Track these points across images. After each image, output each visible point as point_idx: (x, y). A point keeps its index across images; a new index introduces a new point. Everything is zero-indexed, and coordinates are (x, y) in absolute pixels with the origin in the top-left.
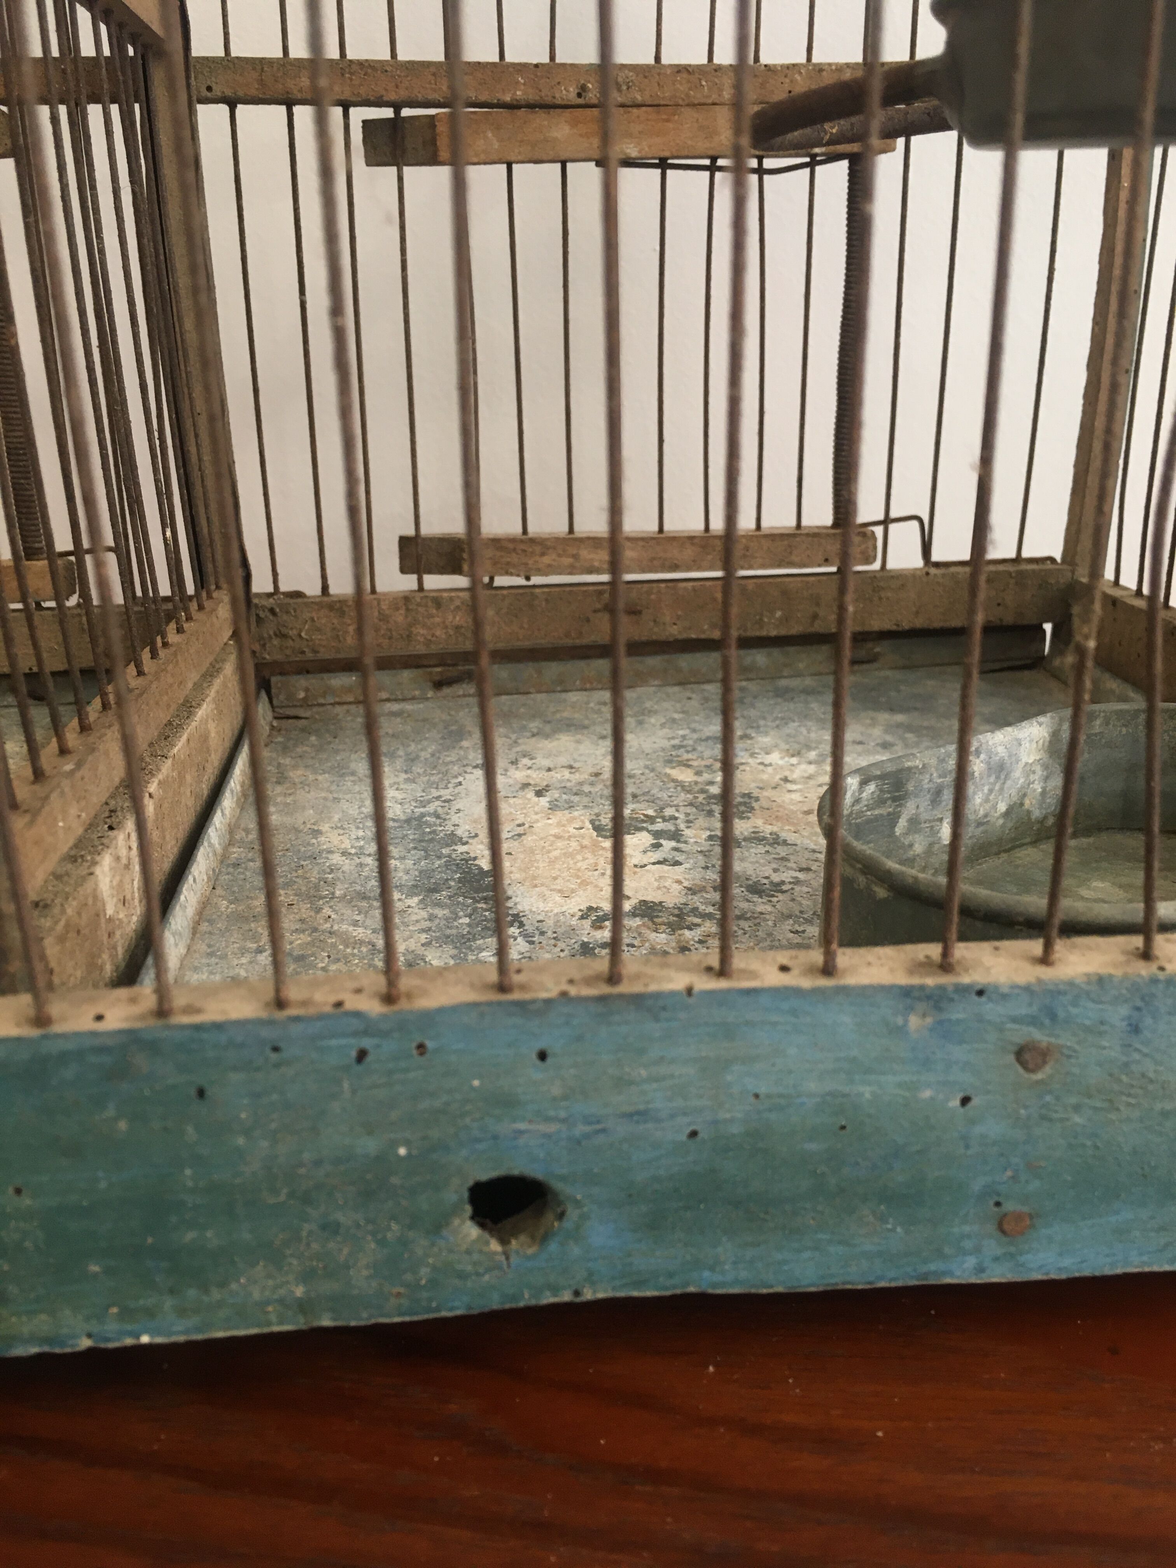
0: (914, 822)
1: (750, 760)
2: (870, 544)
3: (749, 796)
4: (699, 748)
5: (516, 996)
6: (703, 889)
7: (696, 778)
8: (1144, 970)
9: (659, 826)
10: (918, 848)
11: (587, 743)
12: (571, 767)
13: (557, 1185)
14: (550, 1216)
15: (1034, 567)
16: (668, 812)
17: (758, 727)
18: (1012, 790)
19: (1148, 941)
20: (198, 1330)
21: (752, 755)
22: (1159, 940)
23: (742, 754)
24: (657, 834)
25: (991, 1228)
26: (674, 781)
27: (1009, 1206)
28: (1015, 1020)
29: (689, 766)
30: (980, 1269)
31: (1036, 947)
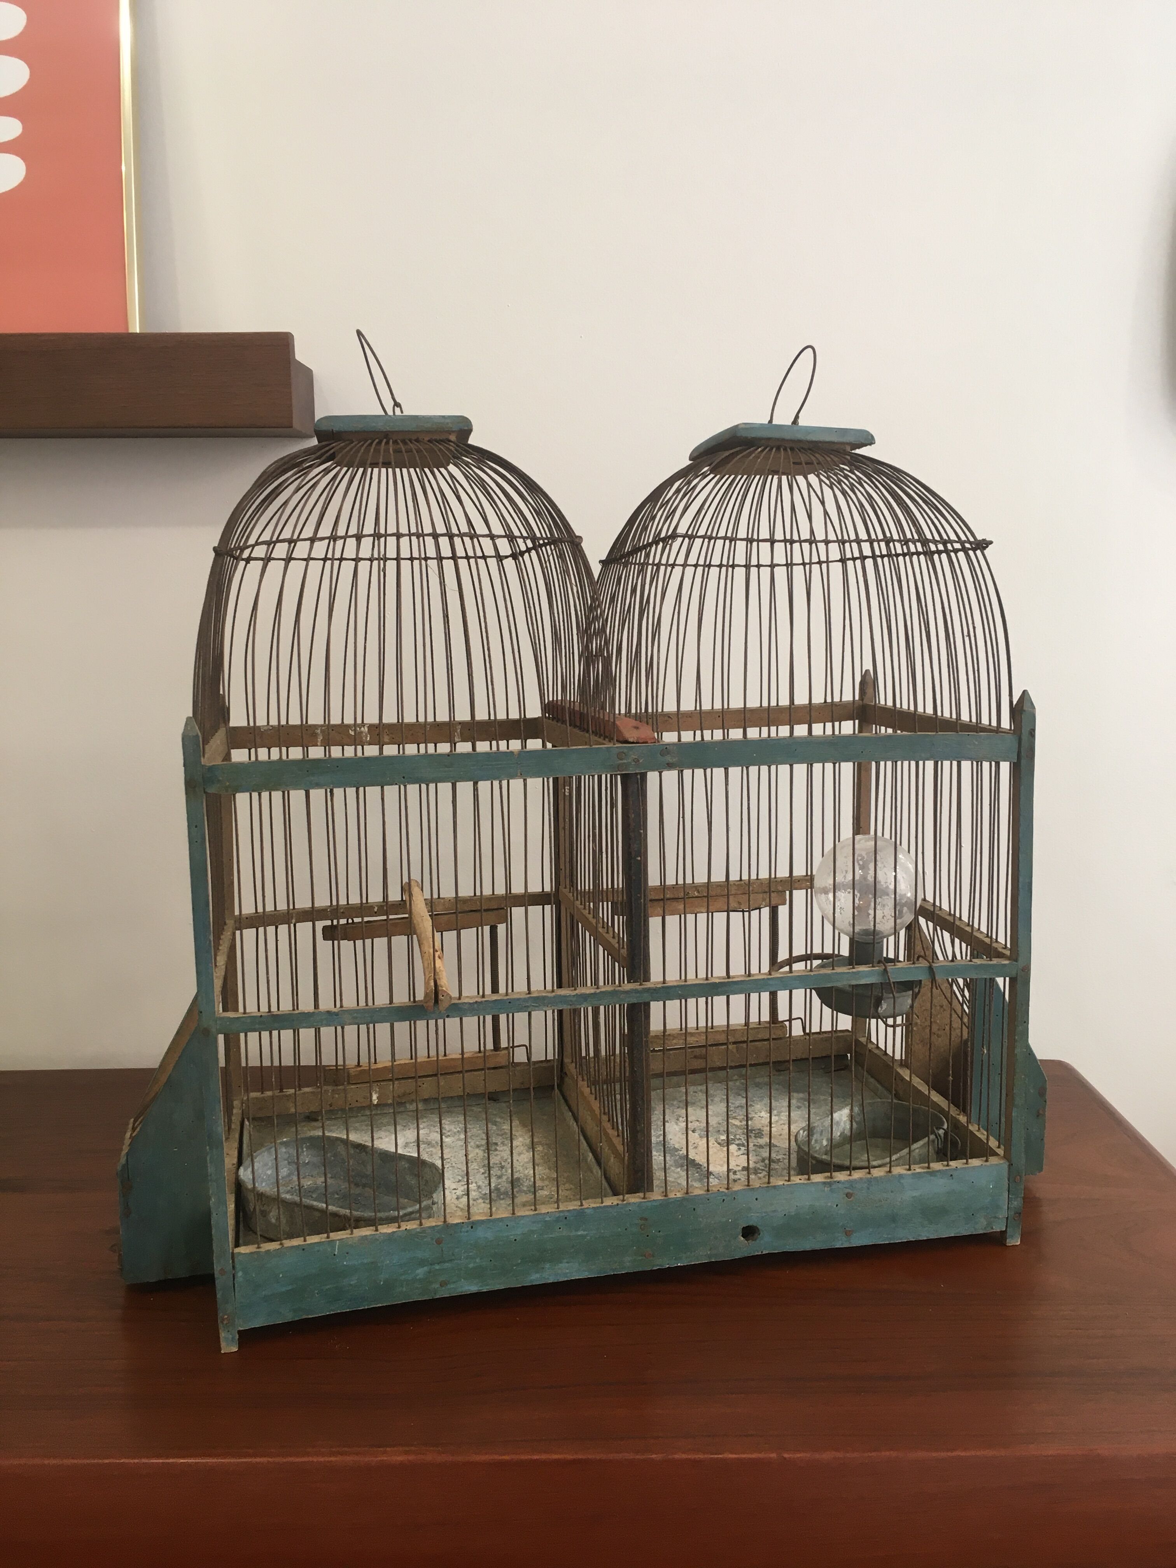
0: (816, 1141)
1: (756, 1116)
2: (785, 1029)
3: (759, 1129)
4: (737, 1111)
5: (751, 1187)
6: (758, 1162)
7: (741, 1124)
8: (869, 1176)
9: (737, 1142)
10: (817, 1148)
11: (698, 1110)
12: (698, 1121)
13: (759, 1227)
14: (757, 1235)
15: (842, 1034)
16: (738, 1137)
17: (754, 1101)
18: (841, 1129)
19: (869, 1170)
20: (689, 1262)
21: (756, 1113)
22: (871, 1170)
23: (752, 1113)
24: (738, 1145)
25: (844, 1233)
26: (734, 1125)
27: (847, 1229)
28: (846, 1188)
29: (737, 1119)
30: (842, 1244)
31: (848, 1172)
